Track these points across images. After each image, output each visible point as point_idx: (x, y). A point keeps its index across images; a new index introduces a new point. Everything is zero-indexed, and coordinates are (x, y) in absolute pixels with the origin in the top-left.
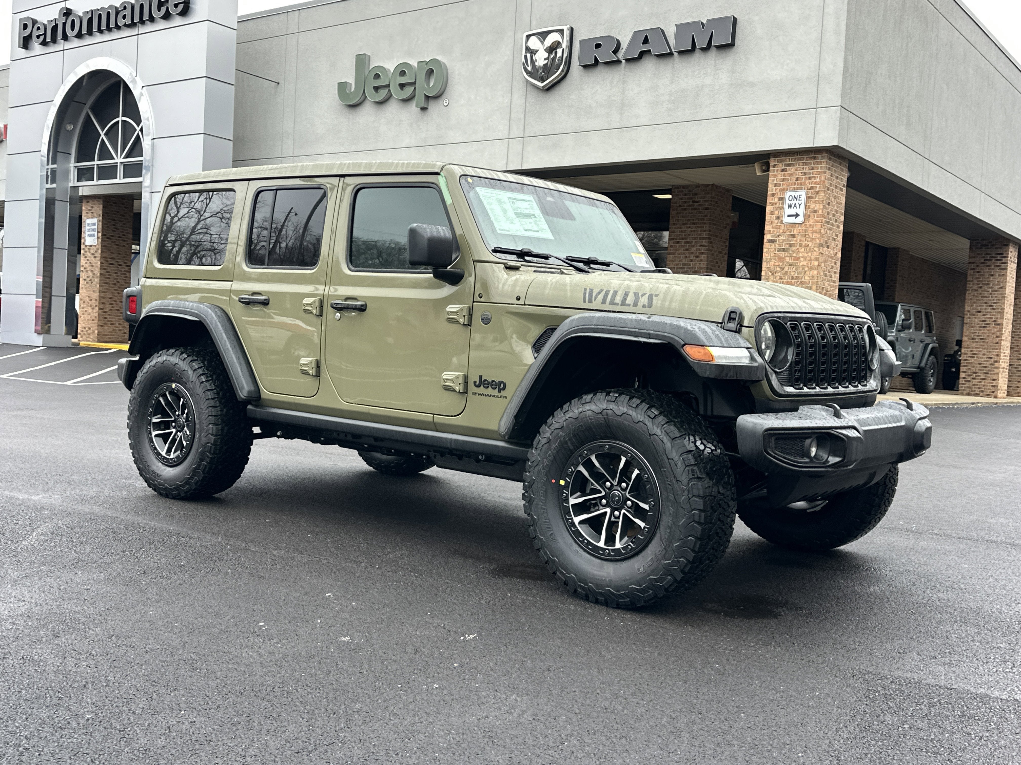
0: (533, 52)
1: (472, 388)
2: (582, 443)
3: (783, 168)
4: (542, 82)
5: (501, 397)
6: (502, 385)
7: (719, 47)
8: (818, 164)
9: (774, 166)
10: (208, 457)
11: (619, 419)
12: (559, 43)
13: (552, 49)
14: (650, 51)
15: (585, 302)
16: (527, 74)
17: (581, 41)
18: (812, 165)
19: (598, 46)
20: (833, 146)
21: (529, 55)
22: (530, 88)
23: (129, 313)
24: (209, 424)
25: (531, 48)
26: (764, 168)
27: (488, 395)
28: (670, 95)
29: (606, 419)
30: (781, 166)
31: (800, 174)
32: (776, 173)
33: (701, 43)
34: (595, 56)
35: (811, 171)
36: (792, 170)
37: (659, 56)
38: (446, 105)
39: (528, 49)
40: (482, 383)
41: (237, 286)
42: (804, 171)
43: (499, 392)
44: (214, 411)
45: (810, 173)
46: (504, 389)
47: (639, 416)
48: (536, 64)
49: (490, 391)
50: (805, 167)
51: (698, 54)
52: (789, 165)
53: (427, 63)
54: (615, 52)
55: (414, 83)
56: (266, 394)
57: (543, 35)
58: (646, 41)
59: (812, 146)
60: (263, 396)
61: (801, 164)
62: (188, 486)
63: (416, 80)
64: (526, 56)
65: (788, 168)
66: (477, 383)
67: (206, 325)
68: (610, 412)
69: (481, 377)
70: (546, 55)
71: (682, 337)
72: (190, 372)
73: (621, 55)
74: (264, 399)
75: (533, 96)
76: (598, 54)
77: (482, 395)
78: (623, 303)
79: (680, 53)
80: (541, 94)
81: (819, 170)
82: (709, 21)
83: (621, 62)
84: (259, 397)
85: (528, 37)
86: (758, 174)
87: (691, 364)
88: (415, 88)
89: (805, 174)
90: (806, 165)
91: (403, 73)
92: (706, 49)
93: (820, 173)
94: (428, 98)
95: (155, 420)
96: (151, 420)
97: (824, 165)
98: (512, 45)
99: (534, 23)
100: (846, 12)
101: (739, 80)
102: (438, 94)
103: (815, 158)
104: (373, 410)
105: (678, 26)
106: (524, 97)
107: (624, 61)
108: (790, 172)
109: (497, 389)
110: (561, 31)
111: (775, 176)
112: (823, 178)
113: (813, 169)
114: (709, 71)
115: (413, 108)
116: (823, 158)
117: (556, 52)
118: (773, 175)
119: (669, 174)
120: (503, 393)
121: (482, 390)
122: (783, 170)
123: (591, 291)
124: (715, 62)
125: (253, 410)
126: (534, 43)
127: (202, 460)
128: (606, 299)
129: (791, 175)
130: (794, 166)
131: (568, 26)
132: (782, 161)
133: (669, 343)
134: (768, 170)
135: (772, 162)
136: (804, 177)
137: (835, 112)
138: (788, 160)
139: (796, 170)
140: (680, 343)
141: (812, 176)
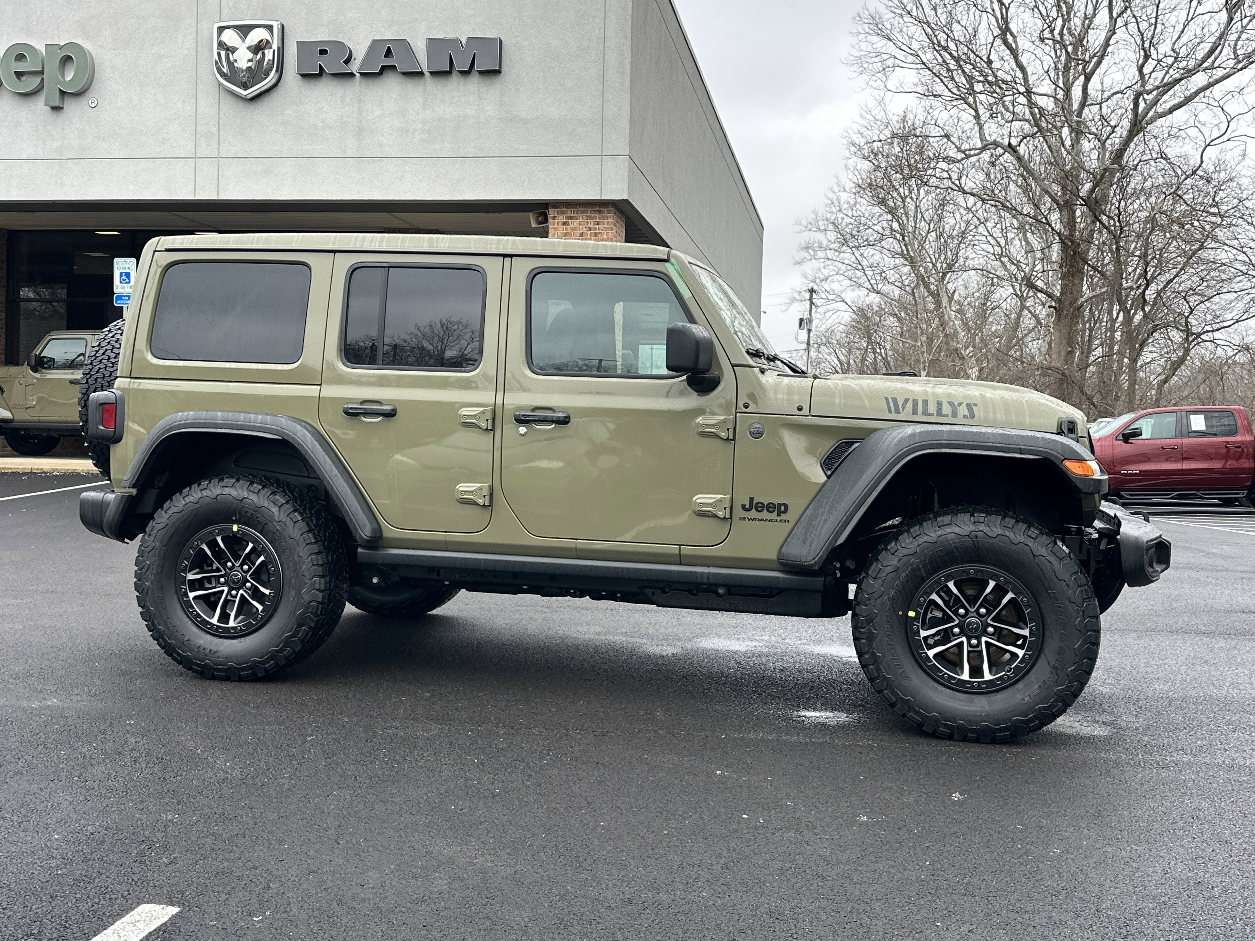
0: (231, 50)
1: (739, 512)
2: (937, 569)
3: (565, 220)
4: (245, 90)
5: (781, 521)
6: (783, 508)
7: (481, 72)
8: (604, 218)
9: (554, 218)
10: (313, 621)
11: (993, 540)
12: (268, 41)
13: (258, 48)
14: (395, 66)
15: (890, 412)
16: (221, 76)
17: (299, 43)
18: (598, 220)
19: (323, 52)
20: (623, 200)
21: (223, 53)
22: (224, 96)
23: (102, 428)
24: (313, 577)
25: (228, 44)
26: (540, 219)
27: (762, 520)
28: (423, 123)
29: (976, 542)
30: (562, 219)
31: (584, 229)
32: (556, 226)
33: (462, 64)
34: (320, 65)
35: (597, 226)
36: (574, 223)
37: (405, 74)
38: (93, 105)
39: (221, 45)
40: (754, 506)
41: (330, 391)
42: (589, 226)
43: (779, 515)
44: (320, 560)
45: (595, 229)
46: (785, 511)
47: (1018, 537)
48: (236, 65)
49: (765, 514)
50: (589, 221)
51: (455, 79)
52: (571, 218)
53: (61, 48)
54: (347, 62)
55: (42, 72)
56: (390, 531)
57: (244, 30)
58: (388, 53)
59: (599, 198)
60: (386, 534)
61: (584, 217)
62: (272, 662)
63: (43, 68)
64: (219, 54)
65: (570, 221)
66: (747, 507)
67: (296, 445)
68: (980, 534)
69: (751, 500)
70: (250, 55)
71: (1060, 451)
72: (275, 510)
73: (354, 67)
74: (388, 539)
75: (230, 107)
76: (322, 61)
77: (754, 519)
78: (939, 412)
79: (432, 73)
80: (241, 105)
81: (606, 226)
82: (469, 40)
83: (354, 75)
84: (381, 536)
85: (221, 29)
86: (533, 226)
87: (1074, 480)
88: (43, 79)
89: (590, 229)
90: (591, 219)
91: (20, 57)
92: (465, 73)
93: (606, 229)
94: (63, 93)
95: (190, 576)
96: (185, 577)
97: (610, 220)
98: (194, 36)
99: (225, 11)
100: (630, 48)
101: (509, 115)
102: (81, 91)
103: (600, 212)
104: (581, 544)
105: (430, 40)
106: (216, 105)
107: (358, 75)
108: (572, 226)
109: (776, 512)
110: (270, 28)
111: (556, 229)
112: (610, 234)
113: (598, 224)
114: (472, 99)
115: (40, 105)
116: (609, 212)
117: (263, 54)
118: (553, 228)
119: (396, 217)
120: (783, 517)
121: (753, 514)
122: (564, 224)
123: (895, 400)
124: (478, 90)
125: (367, 553)
126: (230, 37)
127: (300, 625)
128: (917, 409)
129: (574, 229)
130: (577, 219)
131: (279, 22)
132: (563, 213)
133: (1046, 459)
134: (546, 220)
135: (551, 213)
136: (589, 232)
137: (624, 163)
138: (569, 212)
139: (580, 224)
140: (1059, 458)
141: (597, 231)
